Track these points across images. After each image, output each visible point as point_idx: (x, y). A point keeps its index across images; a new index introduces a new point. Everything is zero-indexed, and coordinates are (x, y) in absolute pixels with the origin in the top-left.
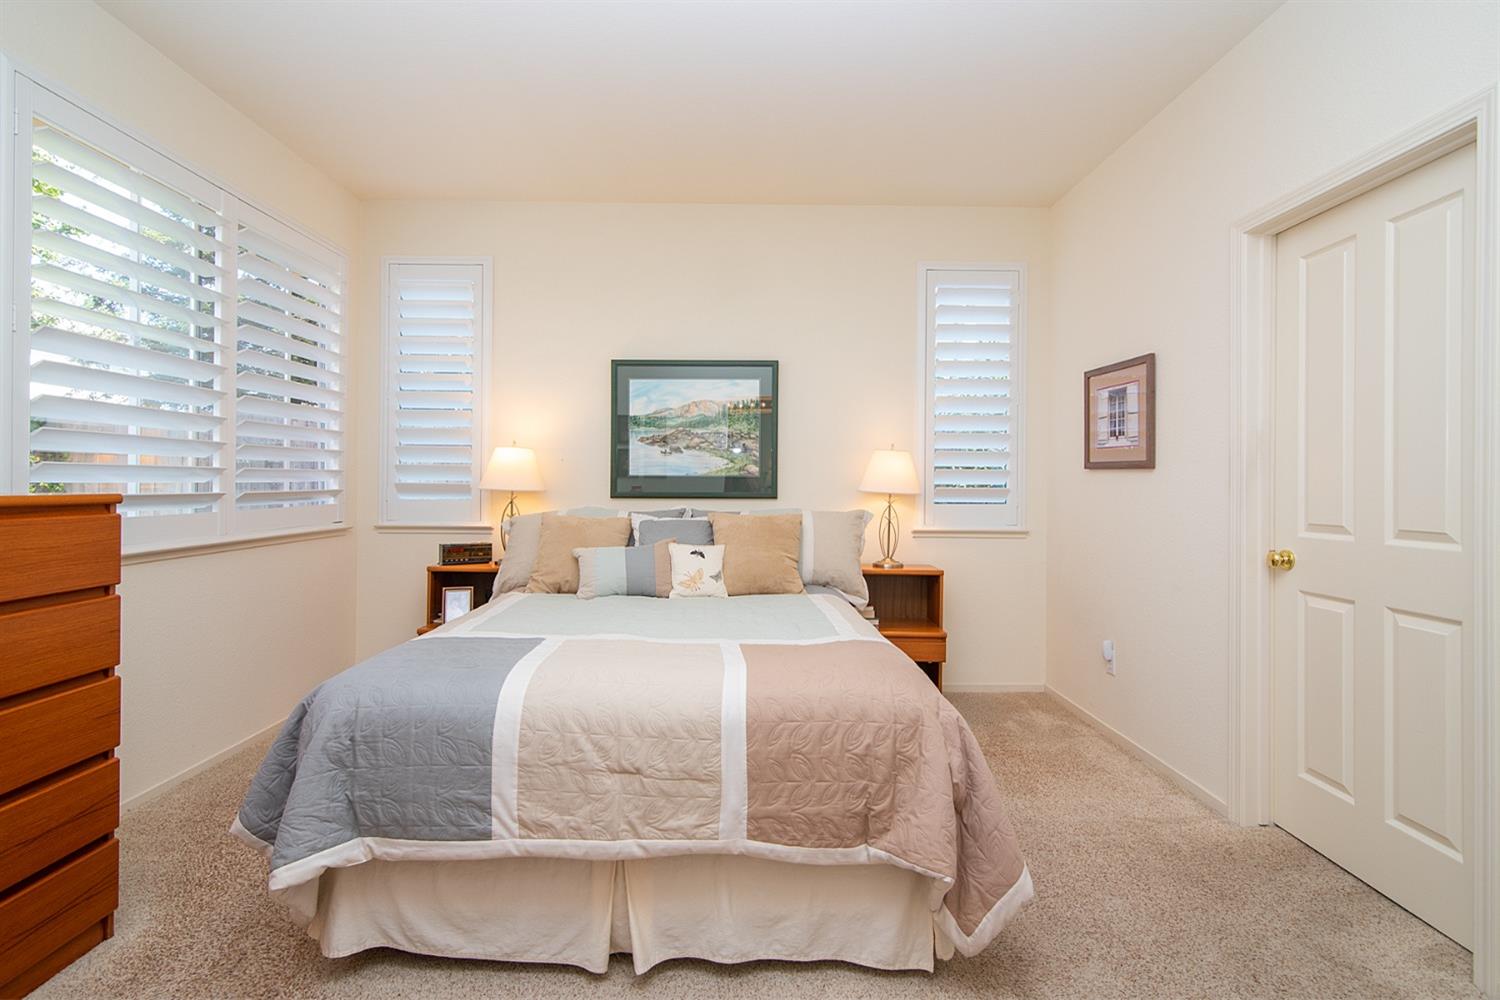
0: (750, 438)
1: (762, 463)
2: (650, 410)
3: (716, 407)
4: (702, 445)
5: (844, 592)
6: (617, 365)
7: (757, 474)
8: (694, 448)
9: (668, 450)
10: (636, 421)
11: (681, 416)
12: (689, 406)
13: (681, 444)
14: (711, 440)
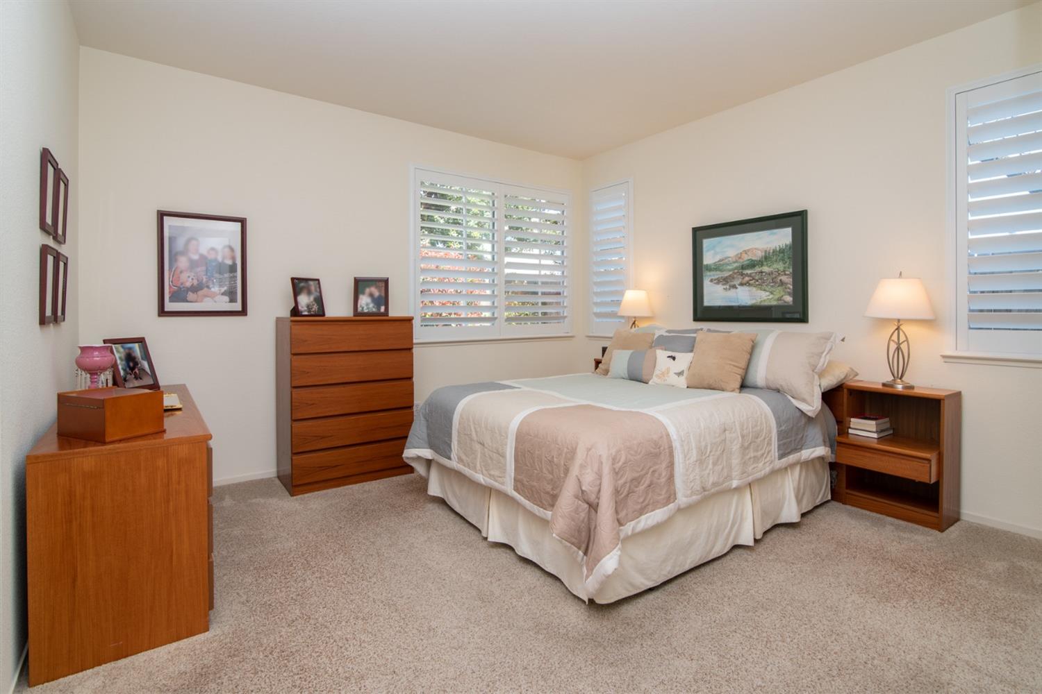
0: (785, 274)
1: (794, 295)
2: (717, 258)
3: (759, 252)
4: (751, 282)
5: (792, 397)
6: (695, 230)
7: (791, 303)
8: (745, 284)
9: (728, 287)
10: (709, 268)
11: (736, 262)
12: (741, 253)
13: (736, 282)
14: (757, 278)
